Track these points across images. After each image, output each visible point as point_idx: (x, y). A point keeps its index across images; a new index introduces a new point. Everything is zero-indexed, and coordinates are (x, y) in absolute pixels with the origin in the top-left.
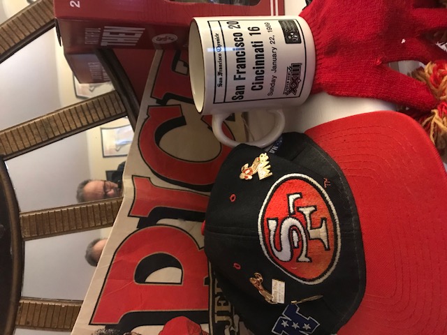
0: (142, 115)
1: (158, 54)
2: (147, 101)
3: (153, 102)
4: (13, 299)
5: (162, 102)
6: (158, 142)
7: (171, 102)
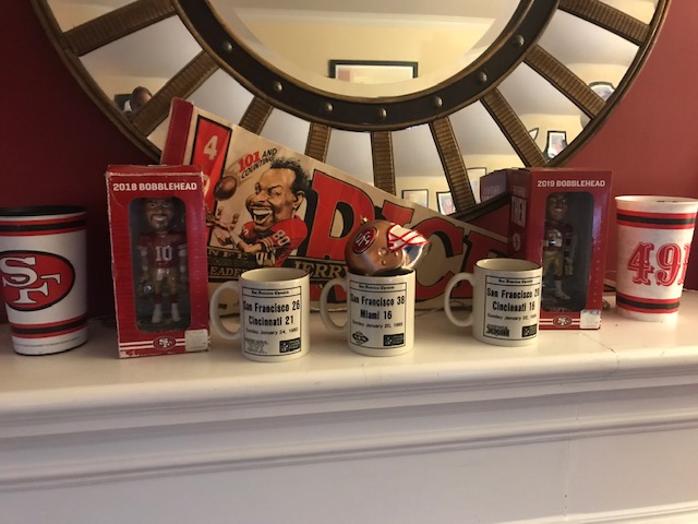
0: (458, 223)
1: (505, 240)
2: (468, 228)
3: (467, 233)
4: (333, 123)
5: (466, 239)
6: (436, 233)
7: (465, 247)
